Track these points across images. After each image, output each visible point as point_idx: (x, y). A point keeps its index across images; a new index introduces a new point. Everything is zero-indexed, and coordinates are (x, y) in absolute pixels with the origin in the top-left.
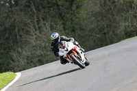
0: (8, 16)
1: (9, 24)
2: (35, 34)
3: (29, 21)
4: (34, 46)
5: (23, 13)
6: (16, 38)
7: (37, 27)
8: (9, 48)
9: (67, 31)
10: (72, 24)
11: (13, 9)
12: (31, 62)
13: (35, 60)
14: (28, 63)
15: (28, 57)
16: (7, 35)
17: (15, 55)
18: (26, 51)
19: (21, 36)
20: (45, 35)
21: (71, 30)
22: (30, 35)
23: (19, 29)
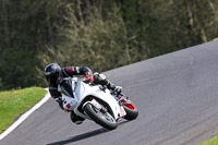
1: (37, 10)
2: (78, 27)
4: (76, 46)
6: (47, 33)
7: (81, 14)
8: (35, 47)
9: (128, 22)
10: (137, 10)
16: (33, 28)
17: (45, 60)
18: (62, 52)
21: (135, 19)
22: (69, 27)
23: (52, 20)
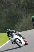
0: (15, 11)
2: (25, 19)
3: (23, 13)
4: (24, 23)
5: (21, 10)
8: (14, 23)
11: (17, 8)
12: (23, 29)
13: (24, 28)
14: (21, 29)
15: (21, 27)
16: (14, 18)
19: (19, 19)
20: (28, 19)
22: (23, 19)
23: (19, 16)
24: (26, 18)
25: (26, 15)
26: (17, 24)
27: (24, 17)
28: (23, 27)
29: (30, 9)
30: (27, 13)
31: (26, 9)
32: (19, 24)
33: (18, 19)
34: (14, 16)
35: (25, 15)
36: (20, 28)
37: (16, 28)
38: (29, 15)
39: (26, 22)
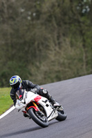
0: (29, 29)
1: (30, 37)
3: (50, 36)
4: (53, 62)
5: (44, 27)
6: (35, 53)
9: (86, 49)
11: (34, 22)
13: (53, 76)
14: (45, 78)
15: (46, 72)
16: (26, 49)
17: (33, 70)
18: (44, 66)
19: (40, 50)
20: (64, 51)
22: (49, 50)
23: (38, 44)
24: (57, 49)
25: (58, 39)
26: (33, 64)
27: (52, 45)
28: (50, 73)
29: (70, 23)
30: (61, 34)
31: (59, 25)
32: (38, 64)
33: (37, 52)
34: (25, 43)
35: (54, 42)
36: (43, 76)
37: (31, 75)
38: (65, 40)
39: (57, 57)
